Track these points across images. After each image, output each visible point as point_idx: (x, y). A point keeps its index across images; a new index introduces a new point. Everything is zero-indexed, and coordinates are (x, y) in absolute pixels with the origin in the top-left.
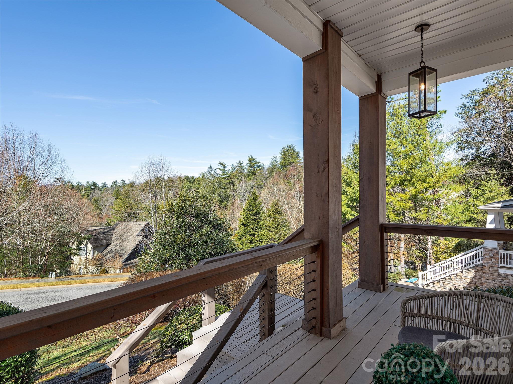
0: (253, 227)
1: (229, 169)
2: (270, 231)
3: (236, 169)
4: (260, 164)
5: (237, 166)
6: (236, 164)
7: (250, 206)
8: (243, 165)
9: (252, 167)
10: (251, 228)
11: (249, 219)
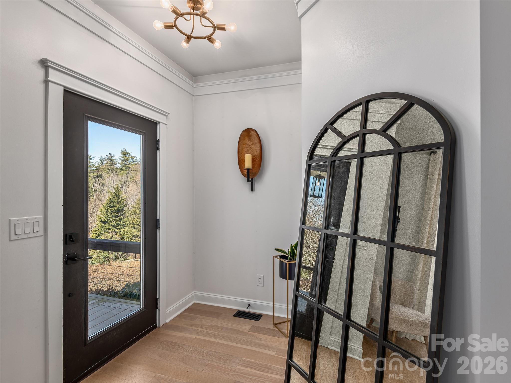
0: (114, 224)
1: (97, 162)
2: (134, 228)
3: (105, 162)
4: (135, 159)
5: (106, 158)
6: (106, 156)
7: (112, 202)
8: (114, 158)
9: (126, 161)
10: (112, 225)
11: (109, 216)
